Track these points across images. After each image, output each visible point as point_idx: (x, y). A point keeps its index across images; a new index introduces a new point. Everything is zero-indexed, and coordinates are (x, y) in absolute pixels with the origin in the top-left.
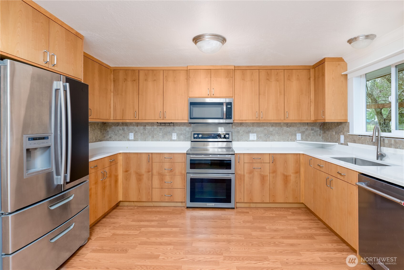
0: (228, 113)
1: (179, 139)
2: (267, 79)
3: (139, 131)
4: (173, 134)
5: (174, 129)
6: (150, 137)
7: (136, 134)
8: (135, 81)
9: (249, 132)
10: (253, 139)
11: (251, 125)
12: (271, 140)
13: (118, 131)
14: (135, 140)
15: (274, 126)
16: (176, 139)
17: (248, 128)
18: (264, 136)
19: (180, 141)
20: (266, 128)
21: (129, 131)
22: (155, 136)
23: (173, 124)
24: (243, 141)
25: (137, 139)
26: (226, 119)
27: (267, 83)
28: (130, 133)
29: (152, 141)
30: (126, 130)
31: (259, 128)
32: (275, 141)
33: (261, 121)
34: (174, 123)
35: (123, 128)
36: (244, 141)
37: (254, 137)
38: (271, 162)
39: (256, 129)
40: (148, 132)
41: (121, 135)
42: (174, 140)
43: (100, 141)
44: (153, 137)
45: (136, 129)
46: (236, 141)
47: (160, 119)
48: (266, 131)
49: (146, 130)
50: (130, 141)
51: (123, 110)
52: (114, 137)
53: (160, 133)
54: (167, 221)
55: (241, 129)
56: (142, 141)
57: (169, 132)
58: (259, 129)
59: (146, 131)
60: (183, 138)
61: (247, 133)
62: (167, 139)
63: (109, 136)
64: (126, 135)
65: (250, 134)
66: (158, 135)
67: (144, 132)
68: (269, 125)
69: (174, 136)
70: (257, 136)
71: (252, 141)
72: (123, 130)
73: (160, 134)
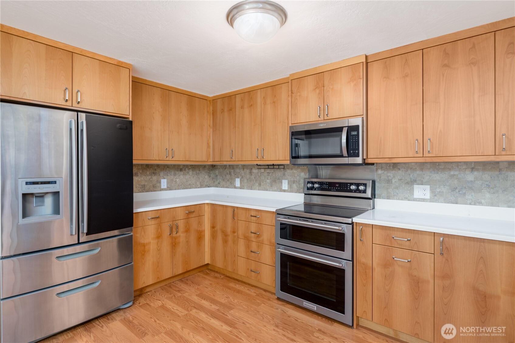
0: (353, 145)
1: (291, 190)
2: (445, 66)
3: (245, 175)
4: (283, 181)
5: (284, 175)
6: (257, 184)
7: (243, 179)
8: (231, 110)
9: (413, 182)
10: (423, 197)
11: (417, 169)
12: (469, 202)
13: (226, 176)
14: (241, 188)
15: (478, 170)
16: (286, 188)
17: (410, 175)
18: (450, 191)
19: (292, 192)
20: (454, 175)
21: (236, 176)
22: (262, 184)
23: (282, 167)
24: (399, 199)
25: (244, 186)
26: (348, 157)
27: (443, 76)
28: (236, 179)
29: (258, 190)
30: (233, 174)
31: (437, 173)
32: (480, 203)
33: (428, 160)
34: (285, 164)
35: (229, 172)
36: (402, 200)
37: (425, 192)
38: (438, 252)
39: (430, 176)
40: (254, 178)
41: (228, 180)
42: (284, 191)
43: (209, 187)
44: (260, 185)
45: (242, 173)
46: (384, 199)
47: (257, 159)
48: (456, 181)
49: (253, 174)
50: (237, 188)
51: (221, 149)
52: (222, 182)
53: (267, 179)
54: (231, 311)
55: (396, 176)
56: (249, 189)
57: (279, 179)
58: (437, 176)
59: (253, 177)
60: (296, 187)
61: (408, 183)
62: (276, 188)
63: (218, 181)
64: (233, 181)
65: (415, 186)
66: (265, 181)
67: (250, 178)
68: (464, 167)
69: (285, 185)
70: (432, 191)
71: (419, 201)
72: (230, 174)
73: (268, 181)
